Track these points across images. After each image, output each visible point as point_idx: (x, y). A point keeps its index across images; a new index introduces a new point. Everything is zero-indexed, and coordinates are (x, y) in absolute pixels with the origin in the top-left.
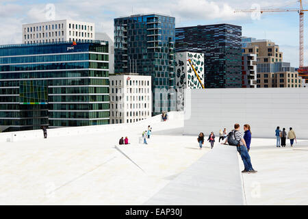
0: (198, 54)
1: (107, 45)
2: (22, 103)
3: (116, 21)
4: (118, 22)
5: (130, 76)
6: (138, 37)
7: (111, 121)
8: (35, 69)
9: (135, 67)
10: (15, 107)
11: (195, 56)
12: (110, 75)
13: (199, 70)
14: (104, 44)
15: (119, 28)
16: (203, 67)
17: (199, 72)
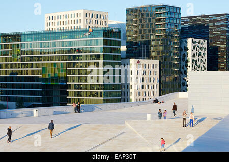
0: (202, 41)
1: (120, 32)
2: (44, 83)
3: (128, 10)
4: (130, 11)
5: (140, 60)
6: (147, 25)
7: (122, 100)
8: (55, 53)
9: (144, 52)
10: (37, 86)
11: (199, 43)
12: (122, 58)
13: (202, 54)
14: (117, 31)
15: (130, 17)
16: (206, 52)
17: (202, 57)
